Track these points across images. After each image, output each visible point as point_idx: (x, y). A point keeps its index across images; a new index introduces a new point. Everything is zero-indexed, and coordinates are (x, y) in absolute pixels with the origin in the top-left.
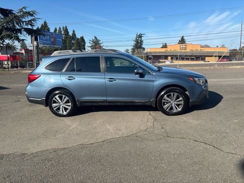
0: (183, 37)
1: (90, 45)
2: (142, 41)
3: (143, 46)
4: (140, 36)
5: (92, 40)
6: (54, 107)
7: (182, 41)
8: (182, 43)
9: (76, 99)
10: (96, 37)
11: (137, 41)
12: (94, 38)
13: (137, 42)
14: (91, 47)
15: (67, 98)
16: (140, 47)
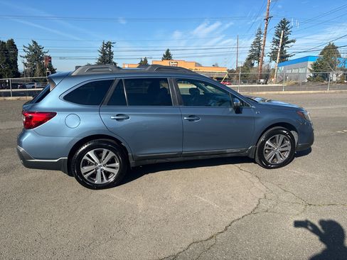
0: (168, 50)
1: (25, 54)
2: (111, 53)
3: (113, 60)
4: (109, 45)
5: (28, 46)
6: (85, 174)
7: (168, 56)
8: (167, 59)
9: (130, 154)
10: (35, 43)
11: (103, 52)
12: (32, 44)
13: (105, 54)
14: (26, 57)
15: (111, 154)
16: (110, 62)
